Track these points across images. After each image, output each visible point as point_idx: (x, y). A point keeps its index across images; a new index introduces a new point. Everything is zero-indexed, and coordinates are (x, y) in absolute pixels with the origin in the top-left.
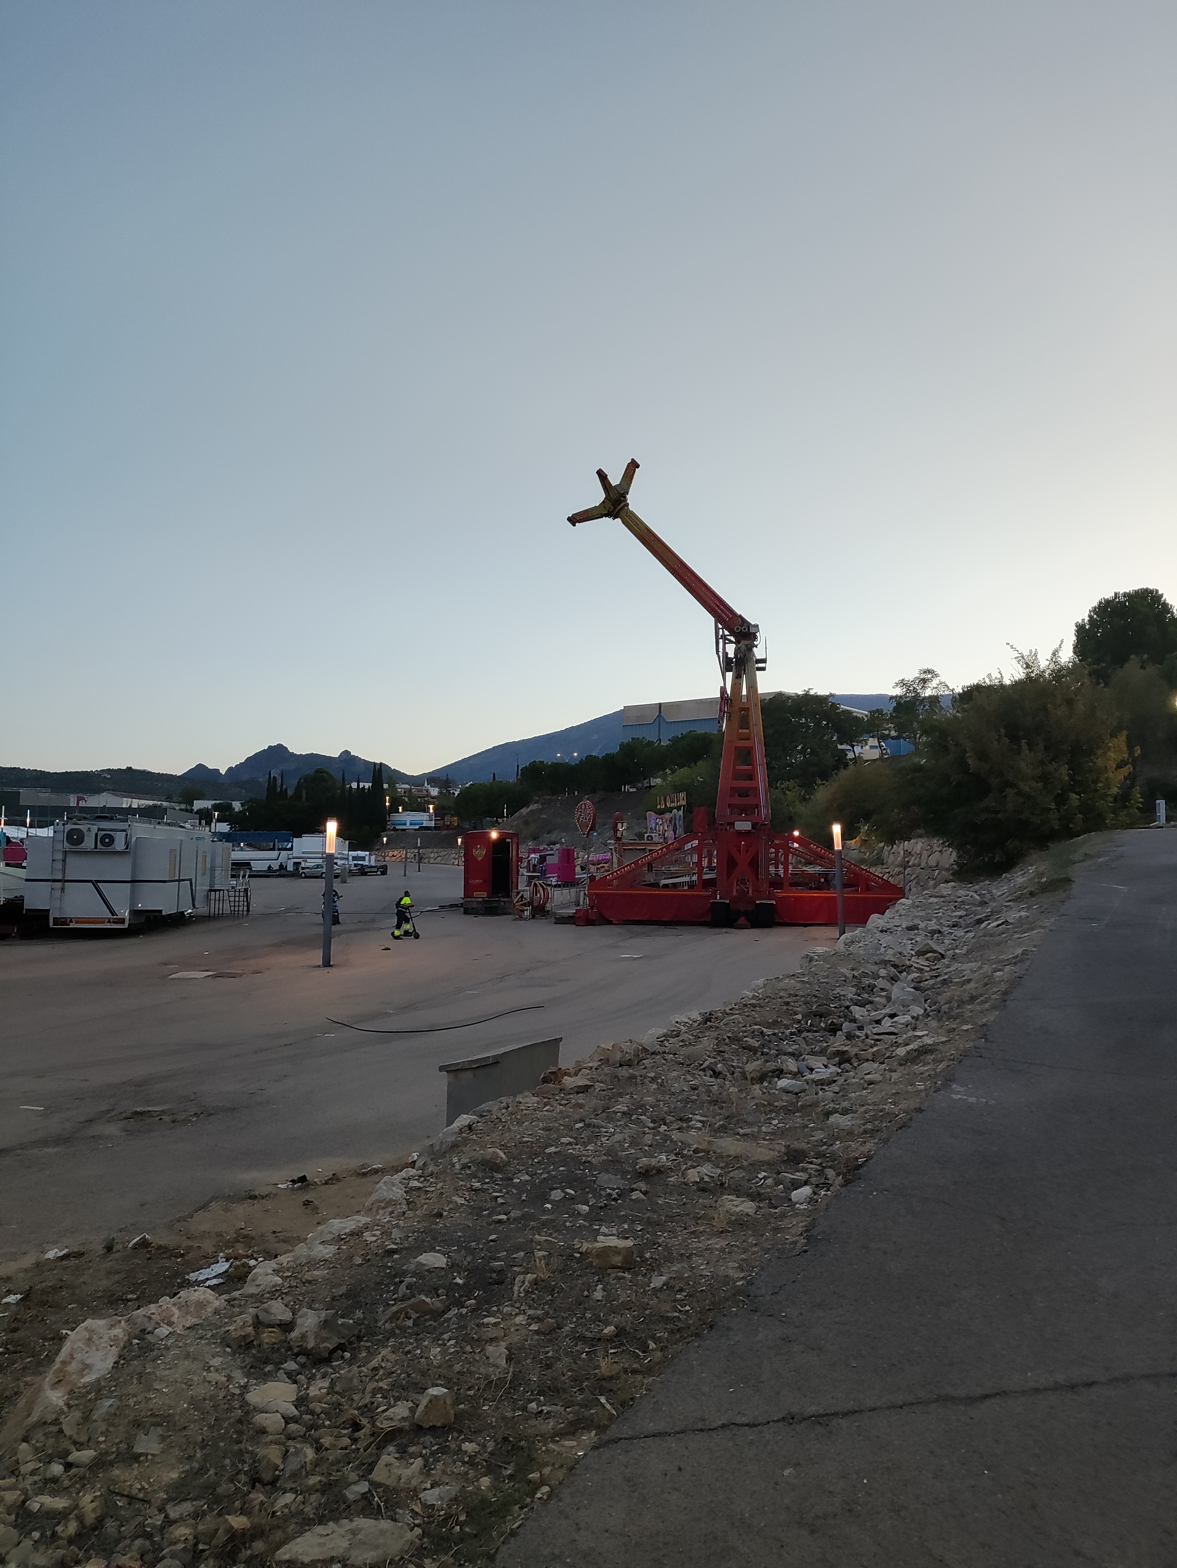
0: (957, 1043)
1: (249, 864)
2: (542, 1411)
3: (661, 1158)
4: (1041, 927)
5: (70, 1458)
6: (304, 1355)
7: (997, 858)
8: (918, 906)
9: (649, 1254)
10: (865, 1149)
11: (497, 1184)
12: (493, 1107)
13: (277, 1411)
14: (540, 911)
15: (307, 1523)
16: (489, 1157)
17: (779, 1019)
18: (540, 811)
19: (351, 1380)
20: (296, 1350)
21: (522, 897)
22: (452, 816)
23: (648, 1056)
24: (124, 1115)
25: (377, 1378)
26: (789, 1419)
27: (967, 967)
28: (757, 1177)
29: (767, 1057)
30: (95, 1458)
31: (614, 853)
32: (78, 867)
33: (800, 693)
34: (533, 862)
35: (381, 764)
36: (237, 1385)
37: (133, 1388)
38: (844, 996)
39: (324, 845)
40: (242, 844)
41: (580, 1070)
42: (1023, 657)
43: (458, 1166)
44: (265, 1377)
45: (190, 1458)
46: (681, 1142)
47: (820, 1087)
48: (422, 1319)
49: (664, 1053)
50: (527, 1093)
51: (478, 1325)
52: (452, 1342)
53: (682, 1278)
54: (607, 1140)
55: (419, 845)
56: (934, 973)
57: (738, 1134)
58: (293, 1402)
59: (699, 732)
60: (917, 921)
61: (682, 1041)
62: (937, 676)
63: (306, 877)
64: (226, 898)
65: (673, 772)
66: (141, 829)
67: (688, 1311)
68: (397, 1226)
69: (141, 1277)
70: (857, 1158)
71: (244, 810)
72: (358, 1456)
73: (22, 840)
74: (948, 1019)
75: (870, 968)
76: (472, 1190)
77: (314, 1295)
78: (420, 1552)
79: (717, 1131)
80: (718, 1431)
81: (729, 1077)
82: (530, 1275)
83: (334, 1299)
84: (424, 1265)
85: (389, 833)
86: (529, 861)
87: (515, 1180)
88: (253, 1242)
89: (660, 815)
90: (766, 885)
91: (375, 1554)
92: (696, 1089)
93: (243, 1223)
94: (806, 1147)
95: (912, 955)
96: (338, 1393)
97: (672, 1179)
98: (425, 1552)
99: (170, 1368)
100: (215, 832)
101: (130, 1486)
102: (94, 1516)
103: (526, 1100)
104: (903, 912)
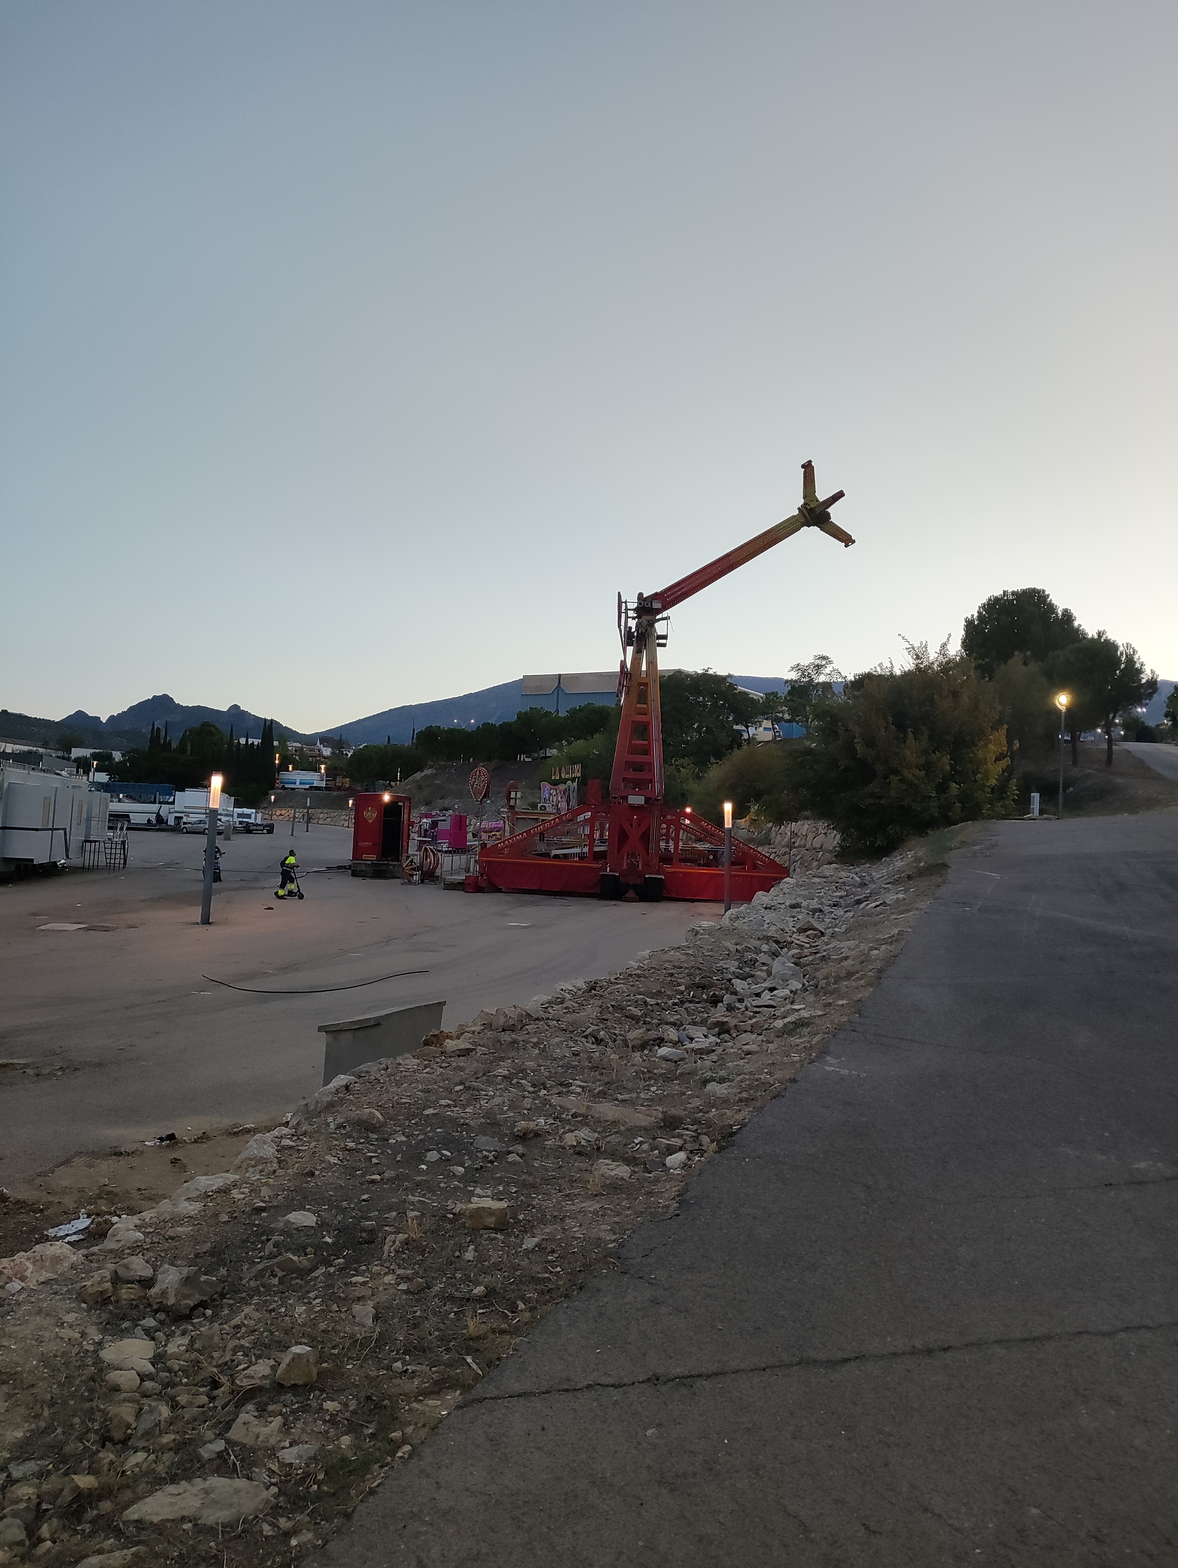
0: (833, 1017)
1: (128, 816)
2: (407, 1369)
3: (539, 1122)
4: (917, 909)
6: (164, 1311)
7: (879, 842)
8: (802, 886)
9: (523, 1215)
10: (739, 1117)
11: (372, 1145)
12: (372, 1068)
13: (132, 1368)
14: (429, 876)
15: (158, 1482)
16: (364, 1117)
17: (663, 990)
18: (434, 776)
19: (211, 1337)
20: (155, 1307)
21: (412, 861)
22: (345, 777)
23: (532, 1022)
25: (238, 1335)
26: (654, 1380)
27: (845, 945)
28: (634, 1142)
29: (648, 1027)
31: (507, 822)
33: (700, 672)
34: (424, 827)
35: (272, 720)
36: (91, 1342)
38: (726, 969)
39: (208, 800)
40: (121, 796)
41: (463, 1034)
42: (913, 648)
43: (332, 1126)
44: (122, 1334)
45: (37, 1416)
46: (560, 1106)
47: (699, 1056)
48: (288, 1277)
49: (548, 1019)
50: (407, 1055)
51: (345, 1284)
52: (319, 1300)
53: (554, 1240)
54: (487, 1103)
55: (308, 805)
56: (813, 950)
57: (617, 1099)
58: (150, 1359)
59: (597, 705)
60: (799, 900)
61: (566, 1008)
62: (831, 662)
63: (187, 832)
64: (102, 849)
65: (570, 743)
66: (14, 774)
67: (559, 1272)
68: (267, 1184)
70: (731, 1126)
71: (125, 760)
72: (216, 1414)
74: (825, 994)
75: (753, 943)
76: (347, 1150)
77: (177, 1252)
78: (275, 1511)
79: (595, 1096)
80: (583, 1392)
81: (611, 1044)
82: (401, 1235)
83: (197, 1256)
84: (293, 1223)
85: (278, 791)
86: (420, 826)
87: (390, 1141)
88: (117, 1199)
89: (555, 785)
90: (656, 860)
91: (228, 1513)
92: (577, 1055)
93: (107, 1180)
94: (683, 1113)
95: (794, 932)
96: (198, 1351)
97: (549, 1142)
98: (281, 1511)
99: (20, 1325)
100: (93, 782)
103: (407, 1062)
104: (787, 891)
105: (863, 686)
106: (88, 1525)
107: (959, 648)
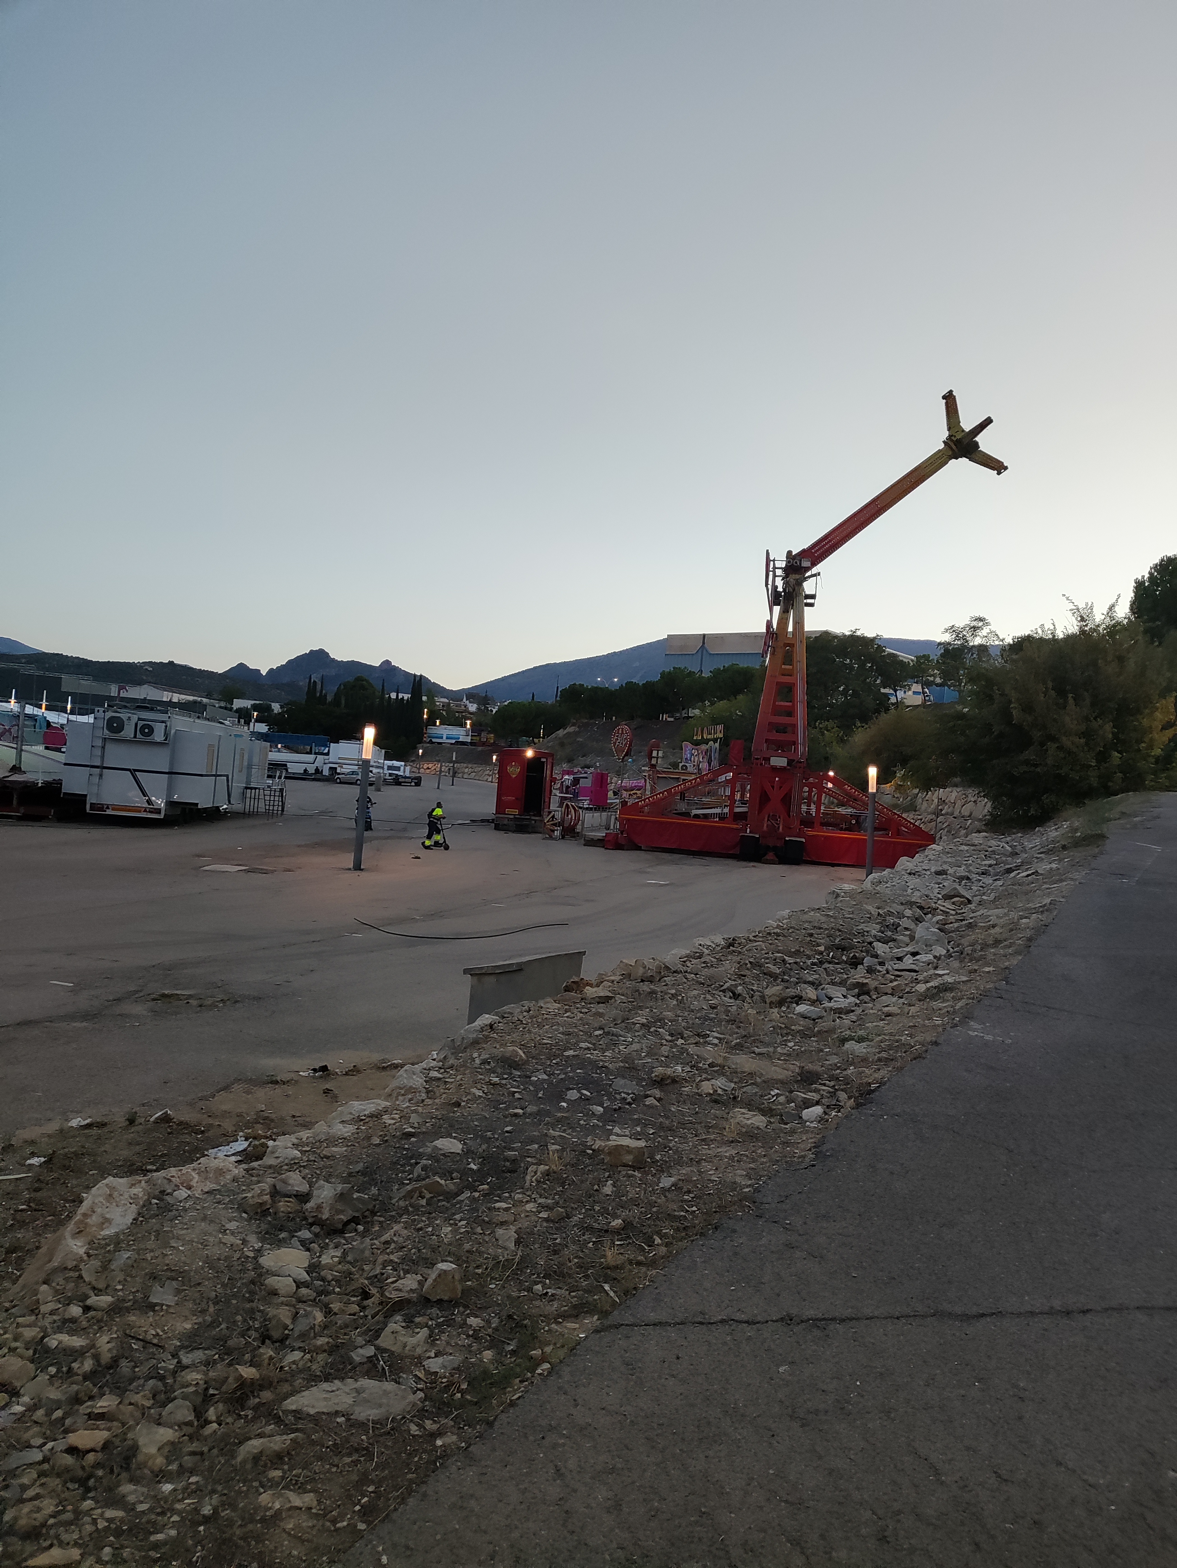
0: (978, 983)
1: (286, 765)
2: (547, 1293)
3: (676, 1069)
4: (1072, 879)
5: (89, 1302)
6: (319, 1225)
7: (1032, 812)
8: (948, 853)
9: (659, 1156)
10: (878, 1075)
11: (515, 1081)
12: (515, 1010)
13: (289, 1276)
14: (570, 832)
15: (313, 1380)
16: (508, 1055)
17: (802, 949)
18: (576, 734)
19: (363, 1251)
20: (310, 1220)
21: (553, 817)
22: (489, 732)
23: (671, 974)
24: (153, 996)
25: (388, 1251)
26: (788, 1320)
27: (994, 914)
28: (770, 1094)
29: (786, 984)
30: (113, 1303)
31: (648, 780)
32: (116, 755)
33: (848, 633)
34: (568, 783)
35: (421, 676)
36: (251, 1249)
37: (151, 1244)
38: (867, 932)
39: (360, 752)
40: (279, 746)
41: (602, 982)
42: (1078, 609)
43: (477, 1061)
44: (280, 1243)
45: (203, 1311)
46: (697, 1056)
47: (838, 1015)
48: (435, 1199)
49: (686, 972)
50: (549, 999)
51: (489, 1209)
52: (464, 1223)
53: (691, 1181)
54: (625, 1048)
55: (454, 759)
56: (959, 917)
57: (754, 1052)
58: (305, 1268)
59: (741, 666)
60: (945, 867)
61: (704, 963)
62: (988, 624)
63: (341, 783)
64: (262, 797)
65: (712, 704)
66: (181, 722)
67: (695, 1211)
68: (415, 1111)
69: (162, 1150)
70: (869, 1084)
71: (283, 712)
72: (366, 1322)
73: (62, 725)
74: (971, 960)
75: (896, 908)
76: (491, 1084)
77: (331, 1170)
78: (422, 1414)
79: (733, 1048)
80: (718, 1325)
81: (748, 1000)
82: (542, 1166)
83: (350, 1175)
84: (440, 1149)
85: (425, 745)
86: (562, 782)
87: (532, 1078)
88: (272, 1125)
89: (696, 745)
90: (797, 823)
91: (377, 1411)
92: (714, 1008)
93: (263, 1106)
94: (819, 1069)
95: (939, 899)
96: (350, 1263)
97: (686, 1089)
98: (426, 1414)
99: (187, 1229)
100: (254, 732)
101: (146, 1332)
102: (110, 1355)
103: (549, 1005)
104: (933, 857)
105: (1021, 650)
106: (251, 1412)
107: (1128, 610)
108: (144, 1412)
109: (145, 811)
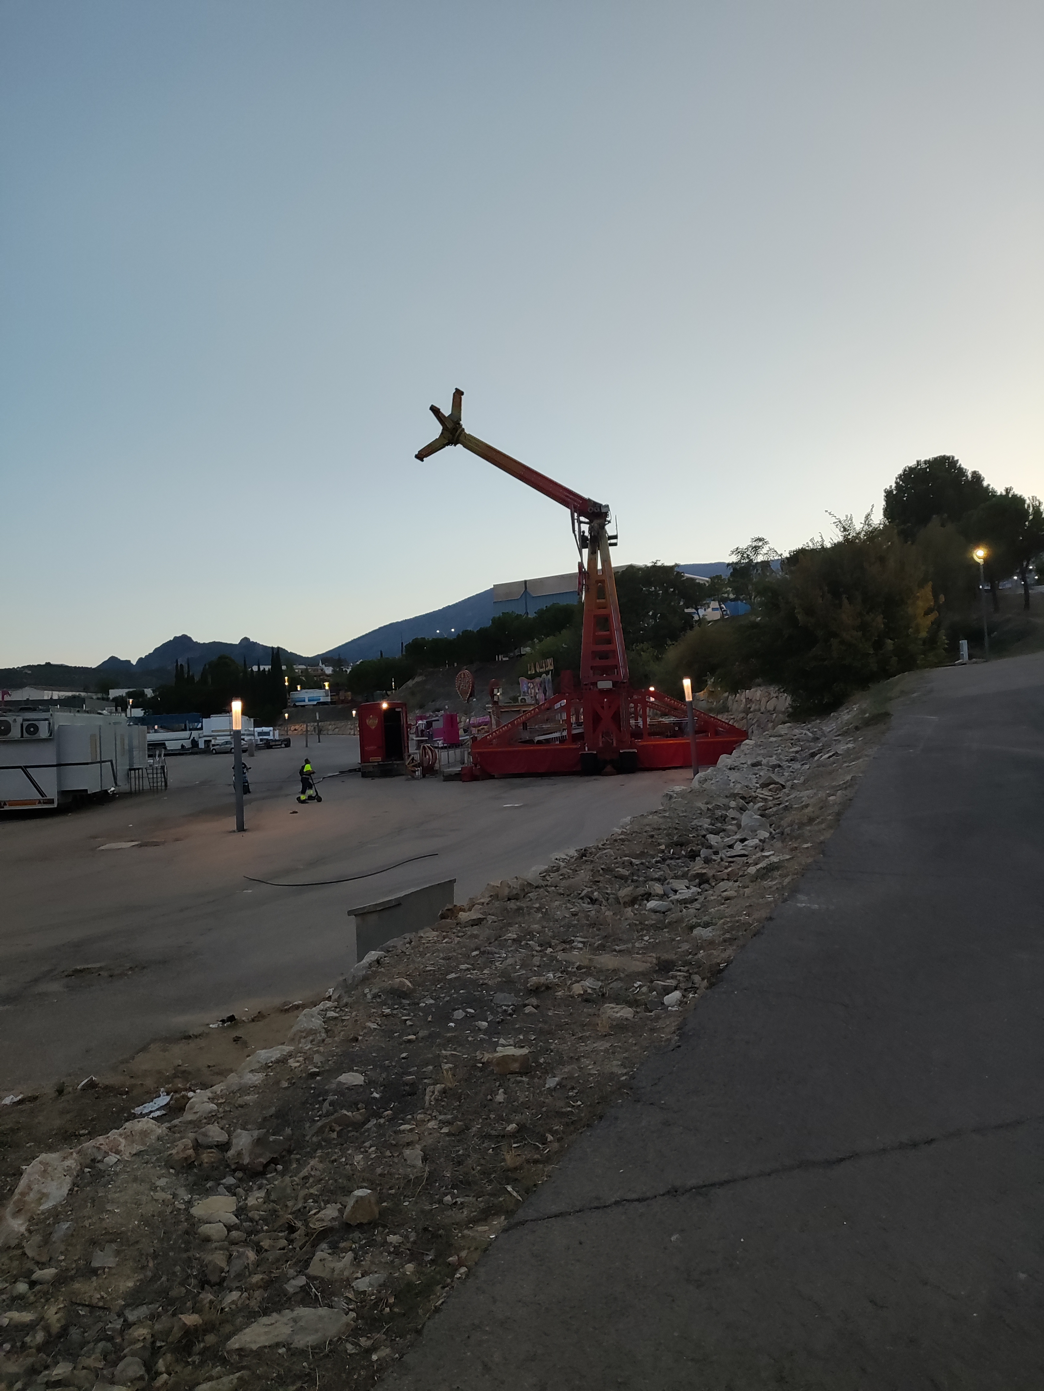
0: (800, 859)
1: (164, 744)
2: (456, 1202)
3: (548, 977)
4: (866, 756)
5: (34, 1277)
6: (240, 1170)
7: (825, 700)
8: (760, 746)
9: (543, 1059)
10: (725, 955)
11: (405, 1009)
12: (398, 943)
13: (220, 1221)
14: (429, 771)
15: (252, 1316)
16: (396, 986)
17: (646, 851)
18: (425, 682)
19: (284, 1189)
20: (233, 1167)
21: (413, 759)
22: (346, 691)
23: (533, 890)
24: (66, 973)
25: (307, 1185)
26: (673, 1192)
27: (805, 795)
28: (634, 986)
29: (636, 884)
30: (57, 1274)
31: (492, 716)
32: (7, 755)
33: (650, 565)
34: (421, 728)
35: (278, 648)
36: (182, 1201)
37: (87, 1211)
38: (700, 827)
39: (231, 723)
40: (156, 727)
41: (474, 905)
42: (840, 522)
43: (369, 996)
44: (207, 1192)
45: (144, 1268)
46: (566, 961)
47: (683, 905)
48: (345, 1130)
49: (547, 886)
50: (428, 929)
51: (395, 1132)
52: (373, 1149)
53: (574, 1078)
54: (501, 964)
55: (318, 719)
56: (777, 802)
57: (615, 950)
58: (233, 1212)
59: (561, 604)
60: (759, 759)
61: (561, 875)
62: (767, 543)
63: (216, 753)
64: (145, 775)
65: (540, 641)
66: (62, 718)
67: (579, 1106)
68: (318, 1052)
69: (91, 1115)
70: (719, 964)
71: (155, 696)
72: (295, 1254)
74: (791, 840)
75: (722, 801)
76: (384, 1016)
77: (247, 1118)
78: (355, 1333)
79: (596, 949)
80: (612, 1207)
81: (604, 903)
82: (438, 1085)
83: (265, 1119)
84: (344, 1084)
85: (290, 709)
86: (417, 727)
87: (421, 1005)
88: (191, 1077)
89: (531, 679)
90: (628, 736)
91: (315, 1337)
92: (576, 915)
93: (180, 1061)
94: (674, 957)
95: (757, 788)
96: (274, 1201)
97: (560, 993)
98: (360, 1332)
99: (120, 1191)
100: (131, 717)
101: (91, 1297)
102: (59, 1325)
103: (427, 935)
104: (747, 752)
105: (798, 561)
106: (198, 1357)
107: (882, 517)
108: (97, 1373)
109: (40, 803)
